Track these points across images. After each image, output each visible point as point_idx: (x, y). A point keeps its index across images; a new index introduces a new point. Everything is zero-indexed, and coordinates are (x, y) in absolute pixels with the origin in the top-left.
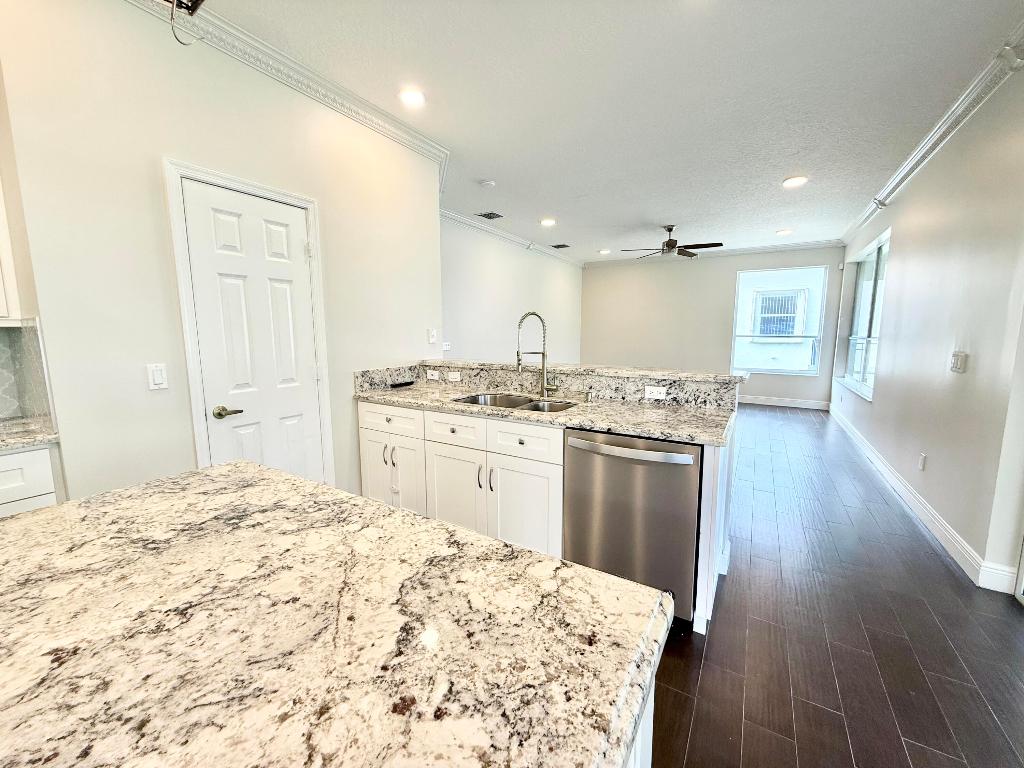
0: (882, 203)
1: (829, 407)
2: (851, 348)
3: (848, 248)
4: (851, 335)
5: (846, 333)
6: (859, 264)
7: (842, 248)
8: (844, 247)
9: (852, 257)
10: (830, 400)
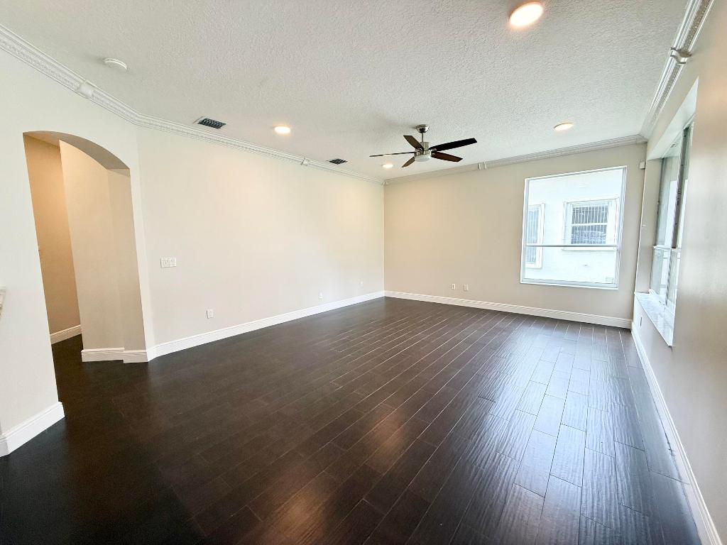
0: (684, 53)
1: (630, 324)
2: (656, 260)
3: (649, 144)
4: (655, 245)
5: (649, 241)
6: (664, 161)
7: (643, 144)
8: (646, 143)
9: (655, 152)
10: (631, 316)
